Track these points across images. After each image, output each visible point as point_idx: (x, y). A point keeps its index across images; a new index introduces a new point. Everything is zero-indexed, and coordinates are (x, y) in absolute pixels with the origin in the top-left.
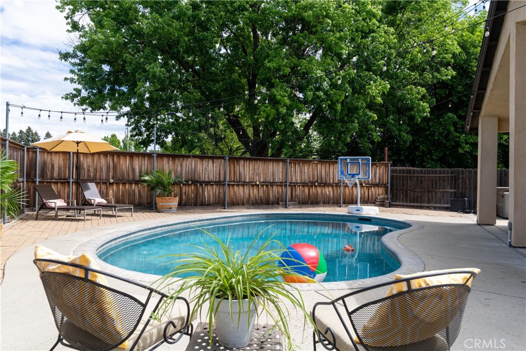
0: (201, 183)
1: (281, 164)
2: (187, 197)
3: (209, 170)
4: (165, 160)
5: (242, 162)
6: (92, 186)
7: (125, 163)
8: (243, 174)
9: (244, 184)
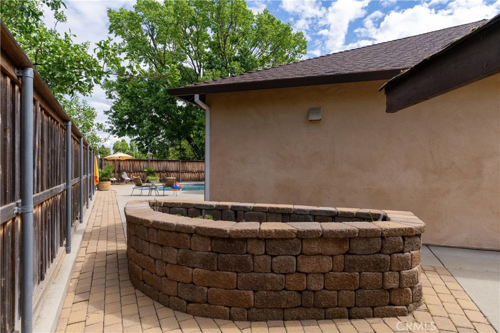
0: (169, 172)
3: (173, 166)
4: (154, 162)
5: (187, 163)
6: (125, 173)
7: (137, 164)
8: (188, 168)
9: (188, 172)
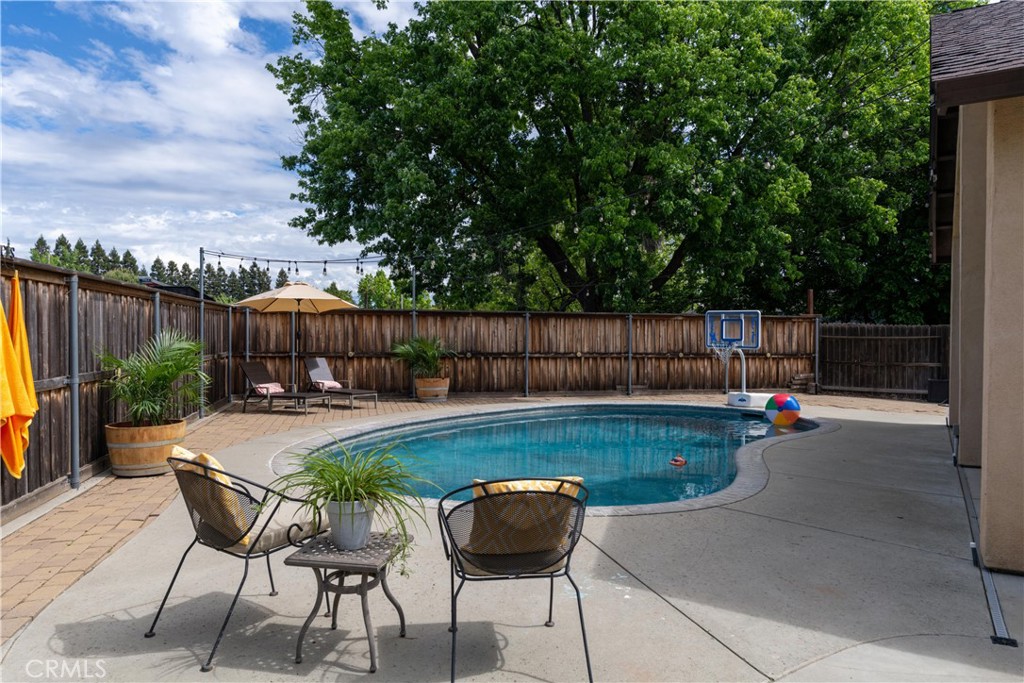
0: (487, 356)
1: (618, 322)
2: (466, 378)
3: (499, 334)
4: (431, 320)
5: (552, 322)
6: (322, 362)
7: (369, 327)
8: (554, 340)
9: (557, 356)
